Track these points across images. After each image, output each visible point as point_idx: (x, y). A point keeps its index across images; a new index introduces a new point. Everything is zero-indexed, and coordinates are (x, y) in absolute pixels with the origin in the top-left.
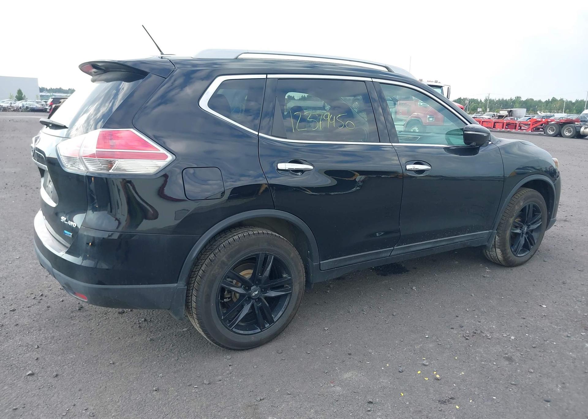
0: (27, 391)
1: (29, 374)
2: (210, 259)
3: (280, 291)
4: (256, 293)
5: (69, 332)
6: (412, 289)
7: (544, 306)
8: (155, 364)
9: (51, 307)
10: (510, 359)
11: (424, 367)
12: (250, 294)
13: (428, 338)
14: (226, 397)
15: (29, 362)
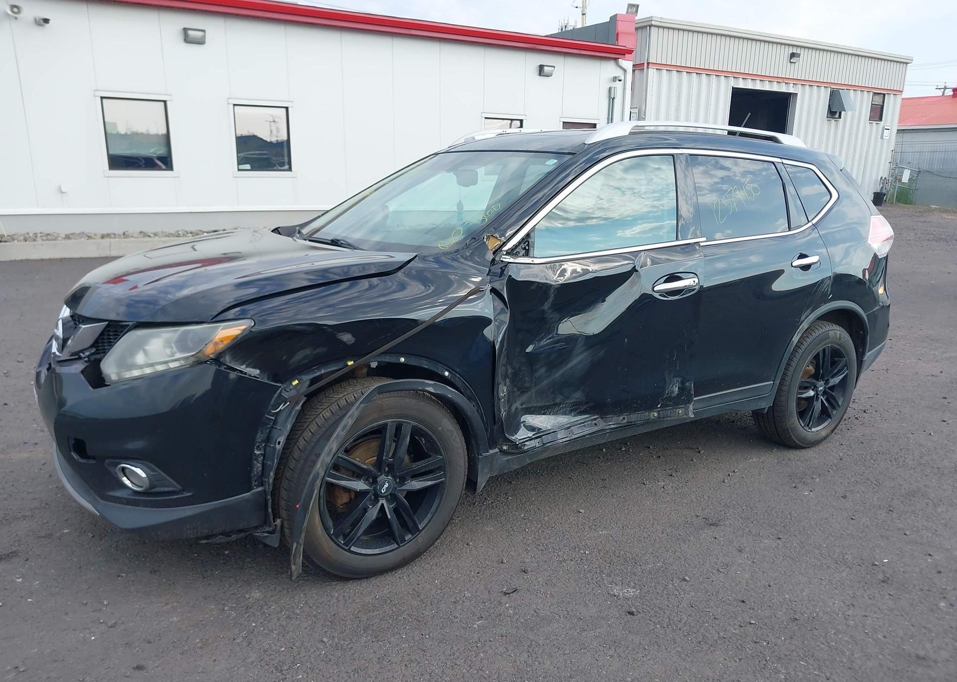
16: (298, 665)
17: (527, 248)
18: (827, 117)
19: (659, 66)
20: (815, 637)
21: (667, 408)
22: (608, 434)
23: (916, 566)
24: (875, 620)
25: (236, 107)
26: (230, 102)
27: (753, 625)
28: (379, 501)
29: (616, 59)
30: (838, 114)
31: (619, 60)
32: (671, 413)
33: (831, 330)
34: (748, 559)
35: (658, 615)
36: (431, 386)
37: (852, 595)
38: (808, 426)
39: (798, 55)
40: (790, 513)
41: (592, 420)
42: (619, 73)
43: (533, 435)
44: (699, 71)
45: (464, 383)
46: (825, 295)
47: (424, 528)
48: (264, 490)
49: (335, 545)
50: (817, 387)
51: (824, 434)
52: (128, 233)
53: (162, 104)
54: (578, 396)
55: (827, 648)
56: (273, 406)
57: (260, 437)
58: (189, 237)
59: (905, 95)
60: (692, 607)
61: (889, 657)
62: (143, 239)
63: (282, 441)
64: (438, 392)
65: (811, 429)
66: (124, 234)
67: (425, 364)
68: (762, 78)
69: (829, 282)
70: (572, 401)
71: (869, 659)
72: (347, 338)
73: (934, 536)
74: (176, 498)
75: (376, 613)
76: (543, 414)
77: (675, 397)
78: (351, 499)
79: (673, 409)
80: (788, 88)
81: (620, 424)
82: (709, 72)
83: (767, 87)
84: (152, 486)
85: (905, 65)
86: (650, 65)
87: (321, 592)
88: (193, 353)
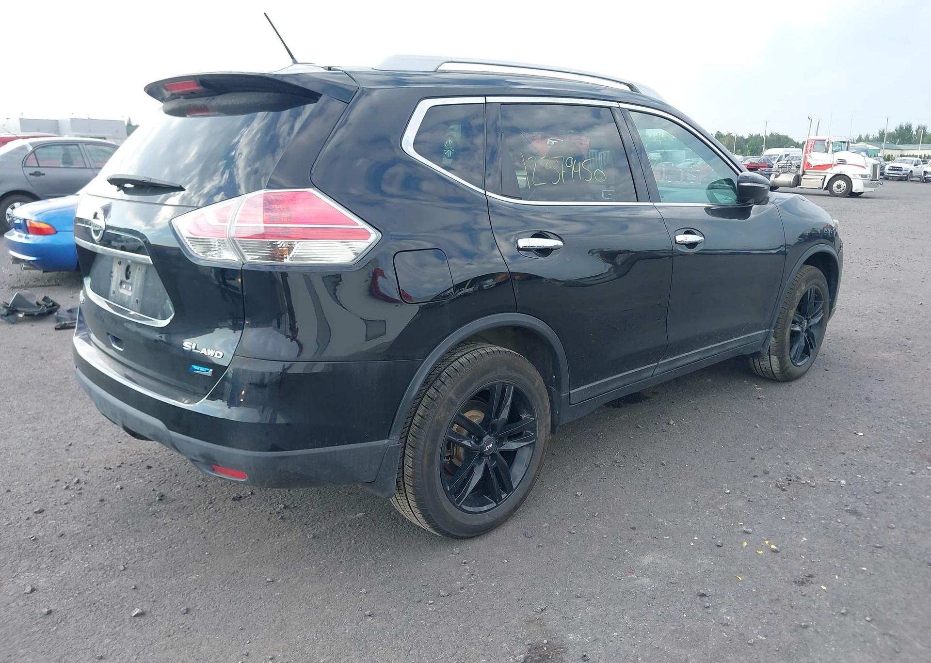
0: (149, 642)
1: (137, 614)
2: (428, 396)
3: (521, 441)
4: (490, 446)
5: (165, 538)
6: (668, 424)
7: (860, 434)
8: (343, 574)
9: (106, 500)
10: (854, 512)
11: (747, 535)
12: (483, 448)
13: (729, 493)
14: (487, 613)
15: (124, 595)
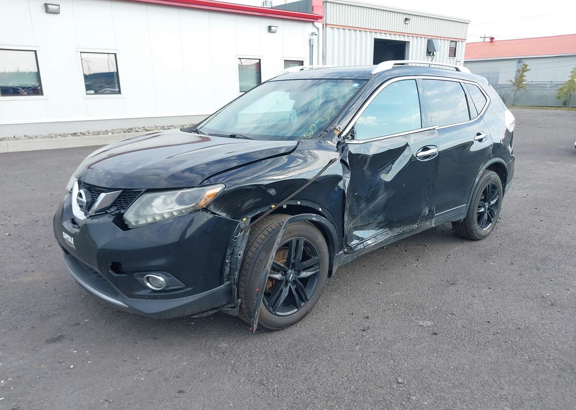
16: (271, 380)
17: (353, 135)
18: (427, 55)
19: (333, 26)
20: (533, 336)
21: (422, 222)
22: (392, 239)
23: (564, 296)
24: (557, 325)
25: (82, 54)
26: (78, 51)
27: (499, 334)
28: (288, 284)
29: (313, 22)
30: (432, 53)
31: (315, 22)
32: (424, 224)
33: (492, 174)
34: (479, 300)
35: (450, 334)
36: (314, 217)
37: (540, 313)
38: (481, 228)
39: (409, 20)
40: (489, 275)
41: (385, 232)
42: (315, 30)
43: (359, 242)
44: (355, 29)
45: (329, 215)
46: (490, 155)
47: (310, 298)
48: (231, 283)
49: (268, 311)
50: (485, 206)
51: (489, 231)
52: (17, 137)
53: (34, 52)
54: (381, 218)
55: (541, 341)
56: (235, 233)
57: (229, 252)
58: (59, 138)
59: (467, 42)
60: (464, 327)
61: (573, 342)
62: (28, 140)
63: (241, 253)
64: (318, 220)
65: (483, 229)
66: (14, 137)
67: (309, 204)
68: (390, 33)
69: (491, 148)
70: (378, 221)
71: (564, 344)
72: (272, 192)
73: (565, 280)
74: (183, 292)
75: (298, 348)
76: (363, 230)
77: (426, 216)
78: (273, 285)
79: (425, 222)
80: (405, 39)
81: (399, 232)
82: (361, 29)
83: (393, 38)
84: (167, 287)
85: (467, 24)
86: (327, 25)
87: (261, 340)
88: (194, 205)
